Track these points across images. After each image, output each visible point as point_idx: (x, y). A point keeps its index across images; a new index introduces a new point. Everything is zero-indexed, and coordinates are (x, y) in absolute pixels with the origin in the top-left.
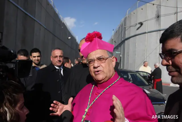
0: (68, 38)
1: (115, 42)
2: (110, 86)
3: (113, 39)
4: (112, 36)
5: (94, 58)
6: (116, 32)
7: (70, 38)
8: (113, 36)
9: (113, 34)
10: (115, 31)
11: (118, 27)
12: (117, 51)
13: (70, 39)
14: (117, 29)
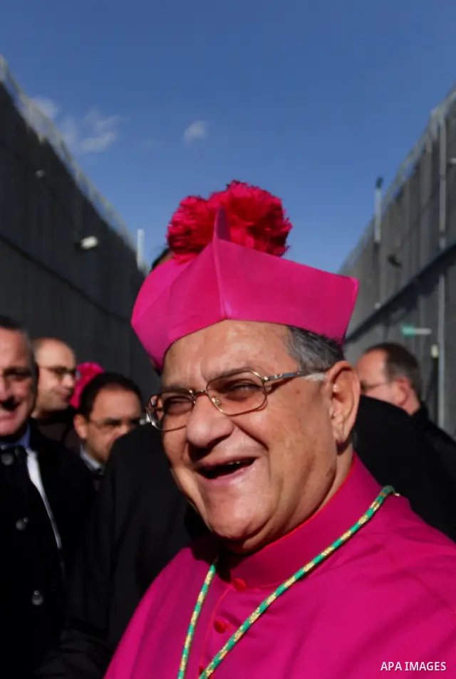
0: (78, 246)
1: (392, 260)
2: (324, 554)
3: (376, 247)
4: (373, 222)
5: (192, 379)
6: (399, 197)
7: (90, 242)
8: (378, 222)
9: (378, 210)
10: (389, 187)
11: (408, 164)
12: (409, 323)
13: (93, 249)
14: (404, 179)
